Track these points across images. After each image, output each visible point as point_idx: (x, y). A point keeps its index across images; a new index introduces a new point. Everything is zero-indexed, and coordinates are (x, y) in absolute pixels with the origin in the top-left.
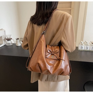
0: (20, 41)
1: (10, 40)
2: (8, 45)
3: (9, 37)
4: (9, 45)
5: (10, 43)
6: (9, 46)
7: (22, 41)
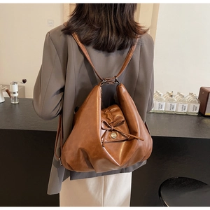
7: (7, 91)
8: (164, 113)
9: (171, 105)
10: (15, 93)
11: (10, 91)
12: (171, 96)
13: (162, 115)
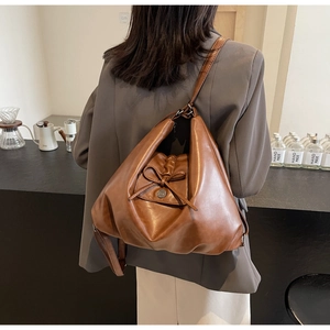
0: (53, 132)
1: (16, 129)
2: (6, 147)
3: (9, 118)
4: (13, 146)
5: (16, 138)
6: (13, 150)
7: (61, 133)
8: (302, 169)
9: (313, 156)
10: (71, 136)
11: (65, 133)
12: (314, 142)
13: (299, 172)
